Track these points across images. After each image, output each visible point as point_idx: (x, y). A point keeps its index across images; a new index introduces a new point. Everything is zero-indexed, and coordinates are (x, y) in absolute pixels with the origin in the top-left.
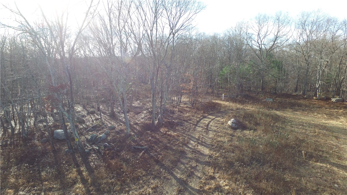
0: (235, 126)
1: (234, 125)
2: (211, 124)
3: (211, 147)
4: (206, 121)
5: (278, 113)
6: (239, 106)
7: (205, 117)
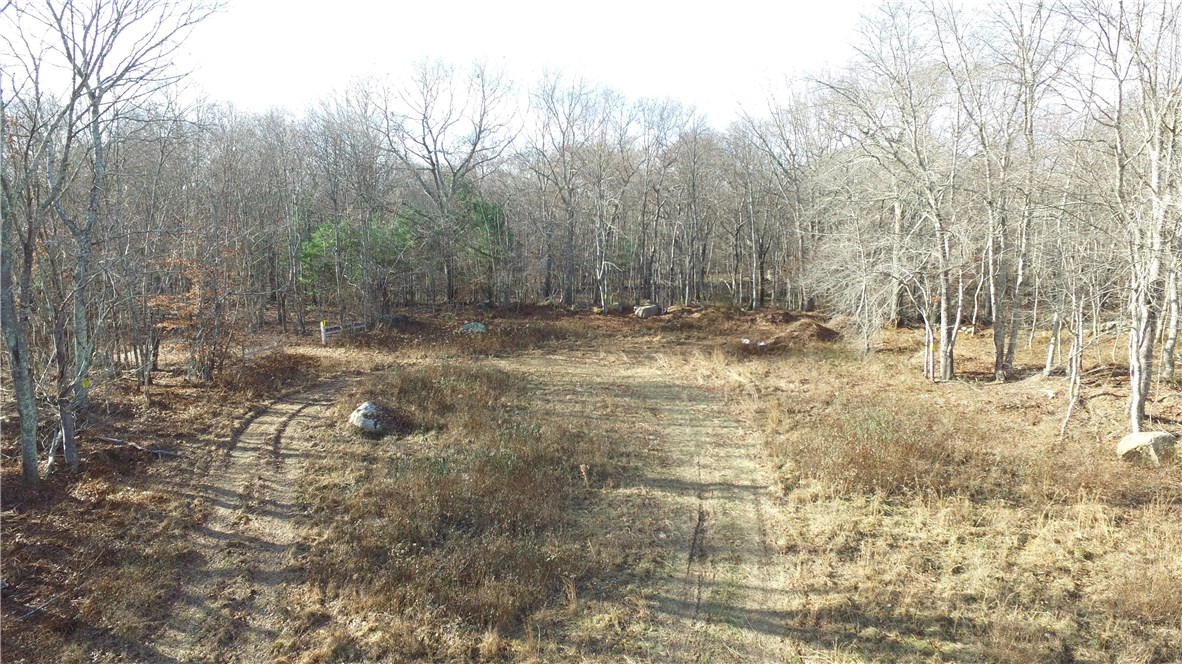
0: (375, 425)
1: (371, 422)
2: (289, 431)
3: (299, 513)
4: (269, 425)
5: (504, 364)
6: (381, 357)
7: (263, 412)
